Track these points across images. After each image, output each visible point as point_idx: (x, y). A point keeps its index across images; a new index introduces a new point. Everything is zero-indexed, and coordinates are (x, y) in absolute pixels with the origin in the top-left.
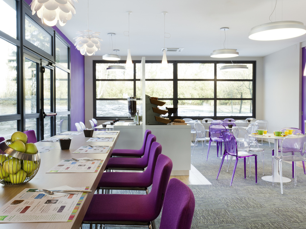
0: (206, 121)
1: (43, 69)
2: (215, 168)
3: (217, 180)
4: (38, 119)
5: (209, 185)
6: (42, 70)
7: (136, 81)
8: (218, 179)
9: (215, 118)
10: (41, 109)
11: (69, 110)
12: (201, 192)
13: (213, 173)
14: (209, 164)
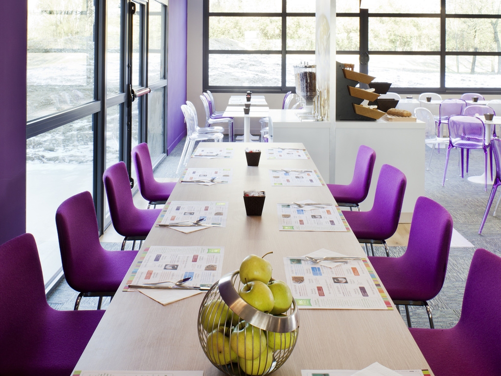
0: (429, 99)
1: (133, 7)
2: (466, 205)
3: (480, 235)
4: (122, 105)
5: (469, 248)
6: (131, 8)
7: (287, 18)
8: (482, 234)
9: (443, 90)
10: (128, 85)
11: (164, 77)
12: (458, 265)
13: (466, 218)
14: (452, 196)
